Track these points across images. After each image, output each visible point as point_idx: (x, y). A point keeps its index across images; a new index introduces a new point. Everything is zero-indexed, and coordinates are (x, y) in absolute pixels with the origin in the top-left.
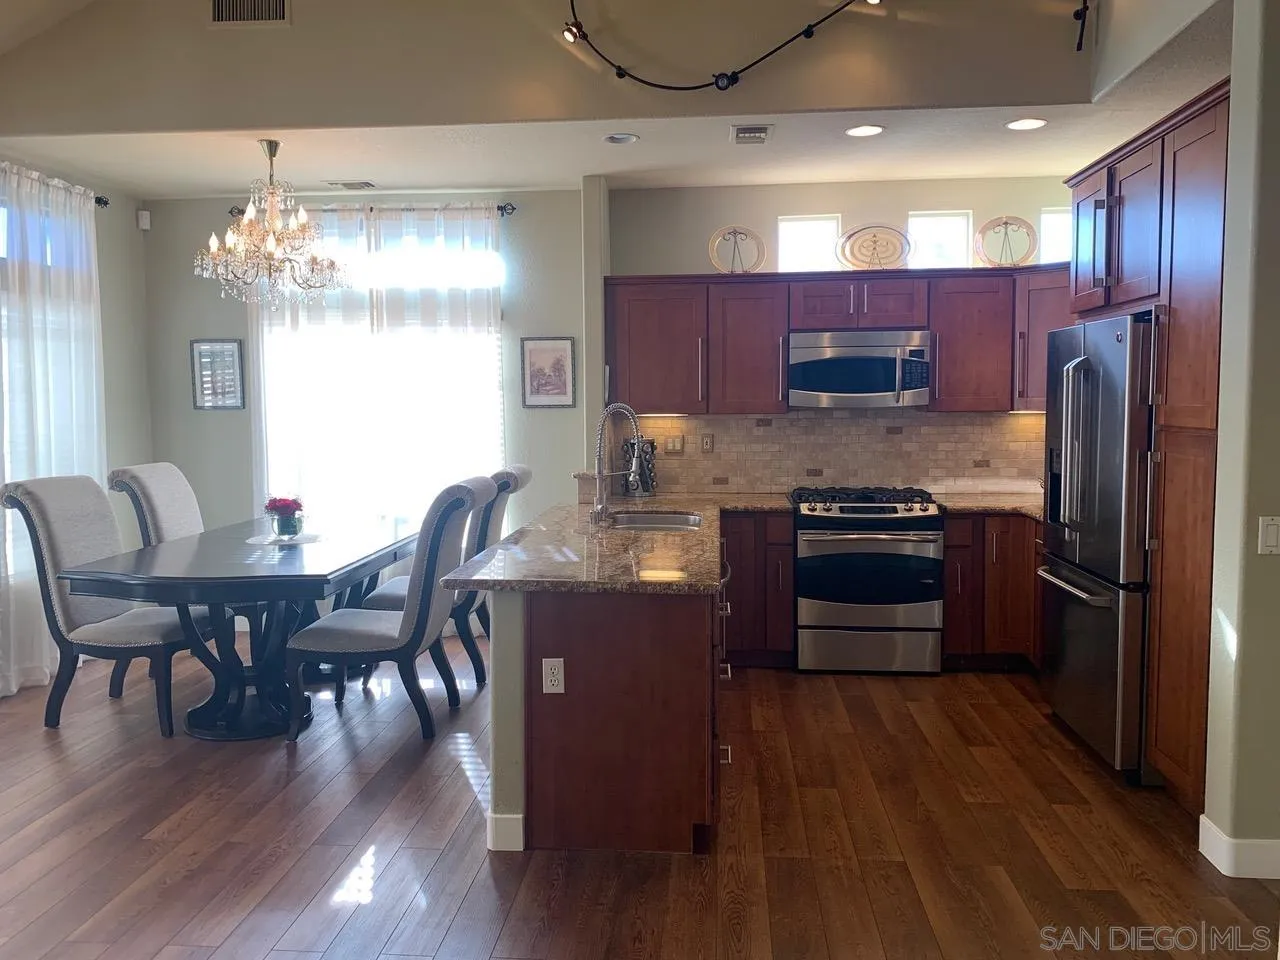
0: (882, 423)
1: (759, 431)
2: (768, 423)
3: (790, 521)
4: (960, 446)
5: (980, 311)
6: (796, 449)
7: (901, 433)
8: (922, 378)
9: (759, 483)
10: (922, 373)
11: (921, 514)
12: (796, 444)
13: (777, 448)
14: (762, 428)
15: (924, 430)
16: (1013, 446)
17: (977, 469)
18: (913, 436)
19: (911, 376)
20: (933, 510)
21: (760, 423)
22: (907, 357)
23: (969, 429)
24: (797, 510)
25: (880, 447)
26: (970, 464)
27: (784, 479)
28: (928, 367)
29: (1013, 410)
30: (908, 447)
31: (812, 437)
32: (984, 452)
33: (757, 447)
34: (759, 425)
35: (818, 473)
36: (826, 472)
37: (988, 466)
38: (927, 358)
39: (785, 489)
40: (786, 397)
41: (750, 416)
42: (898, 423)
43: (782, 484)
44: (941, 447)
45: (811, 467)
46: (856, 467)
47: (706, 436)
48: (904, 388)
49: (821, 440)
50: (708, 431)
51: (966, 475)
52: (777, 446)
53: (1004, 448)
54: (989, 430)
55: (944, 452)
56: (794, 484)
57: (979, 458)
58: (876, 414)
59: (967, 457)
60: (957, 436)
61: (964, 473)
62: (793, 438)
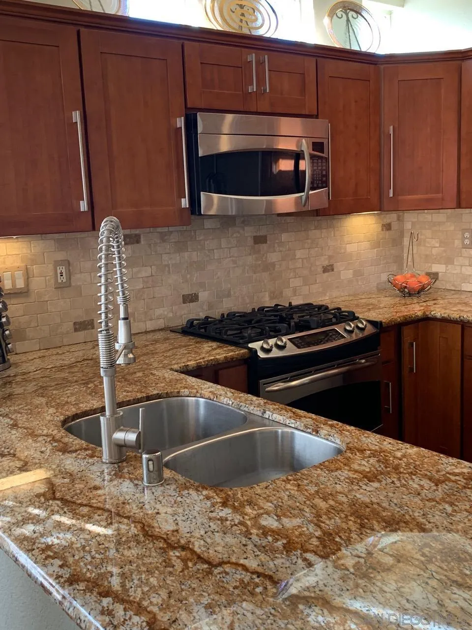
0: (249, 232)
1: (128, 252)
2: (137, 240)
4: (313, 252)
6: (169, 272)
7: (266, 242)
12: (168, 266)
13: (146, 272)
14: (129, 247)
15: (284, 237)
16: (349, 248)
17: (326, 274)
18: (276, 245)
21: (126, 240)
22: (311, 151)
23: (317, 232)
25: (250, 259)
26: (320, 270)
27: (159, 312)
30: (273, 257)
31: (186, 254)
32: (330, 257)
36: (203, 296)
37: (333, 270)
38: (325, 154)
39: (161, 323)
42: (263, 231)
43: (158, 318)
44: (299, 254)
45: (186, 292)
46: (229, 286)
47: (57, 263)
49: (195, 256)
50: (61, 256)
51: (317, 282)
52: (149, 269)
53: (343, 251)
54: (333, 232)
55: (300, 260)
56: (171, 315)
57: (326, 263)
58: (243, 222)
59: (318, 263)
60: (309, 241)
61: (316, 281)
62: (165, 257)
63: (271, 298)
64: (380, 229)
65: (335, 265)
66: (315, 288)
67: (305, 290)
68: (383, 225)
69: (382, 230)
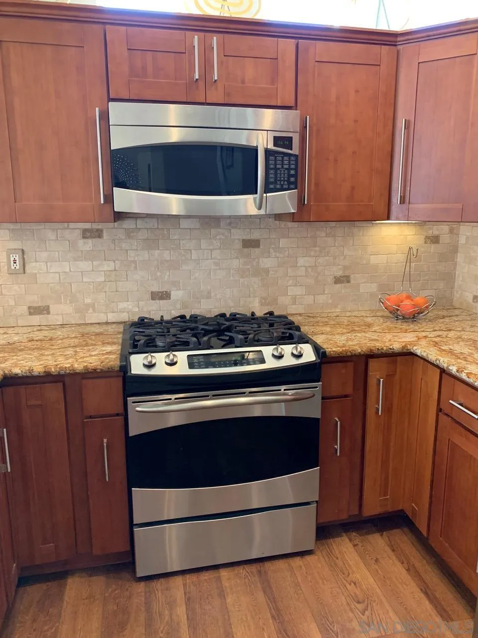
0: (239, 234)
1: (88, 245)
2: (99, 234)
3: (118, 383)
4: (321, 260)
5: (357, 91)
6: (136, 268)
7: (258, 247)
8: (290, 176)
9: (91, 311)
10: (289, 169)
11: (294, 362)
12: (135, 262)
13: (109, 266)
14: (90, 241)
15: (283, 243)
16: (374, 260)
17: (338, 286)
18: (271, 251)
19: (276, 174)
20: (309, 355)
21: (86, 234)
22: (271, 146)
23: (330, 240)
24: (125, 368)
25: (236, 263)
26: (330, 280)
27: (122, 305)
28: (296, 161)
29: (388, 219)
30: (267, 263)
31: (157, 252)
32: (345, 268)
33: (85, 265)
34: (84, 237)
35: (164, 296)
36: (176, 294)
37: (349, 282)
38: (295, 150)
39: (125, 317)
40: (109, 199)
41: (72, 225)
42: (255, 235)
43: (122, 311)
44: (301, 261)
45: (156, 288)
46: (209, 287)
47: (13, 252)
48: (267, 190)
49: (166, 255)
50: (16, 245)
51: (326, 292)
52: (112, 264)
53: (365, 262)
54: (351, 242)
55: (304, 269)
56: (137, 310)
57: (340, 273)
58: (230, 224)
59: (327, 273)
60: (317, 249)
61: (324, 291)
62: (132, 254)
63: (262, 304)
64: (423, 241)
65: (352, 276)
66: (321, 299)
67: (309, 299)
68: (427, 238)
69: (426, 242)
